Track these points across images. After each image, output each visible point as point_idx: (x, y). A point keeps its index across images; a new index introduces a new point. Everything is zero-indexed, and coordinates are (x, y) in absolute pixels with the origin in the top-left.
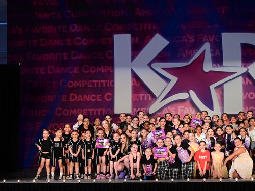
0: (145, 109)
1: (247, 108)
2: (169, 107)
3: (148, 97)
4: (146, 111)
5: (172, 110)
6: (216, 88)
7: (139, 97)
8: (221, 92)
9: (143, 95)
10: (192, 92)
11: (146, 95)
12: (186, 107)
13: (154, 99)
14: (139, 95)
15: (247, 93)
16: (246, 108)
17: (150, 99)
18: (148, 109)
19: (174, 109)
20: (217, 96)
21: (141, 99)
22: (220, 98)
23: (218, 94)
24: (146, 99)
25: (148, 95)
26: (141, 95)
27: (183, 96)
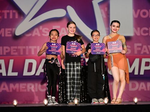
0: (10, 29)
1: (139, 29)
2: (41, 27)
3: (14, 14)
4: (11, 31)
5: (45, 31)
6: (100, 4)
7: (2, 14)
8: (106, 9)
9: (8, 11)
10: (69, 8)
11: (11, 11)
12: (63, 27)
13: (22, 17)
14: (3, 11)
15: (139, 11)
16: (137, 29)
17: (17, 16)
18: (14, 29)
19: (47, 29)
20: (102, 13)
21: (6, 17)
22: (105, 17)
23: (102, 10)
24: (11, 17)
25: (14, 11)
26: (6, 12)
27: (59, 13)
